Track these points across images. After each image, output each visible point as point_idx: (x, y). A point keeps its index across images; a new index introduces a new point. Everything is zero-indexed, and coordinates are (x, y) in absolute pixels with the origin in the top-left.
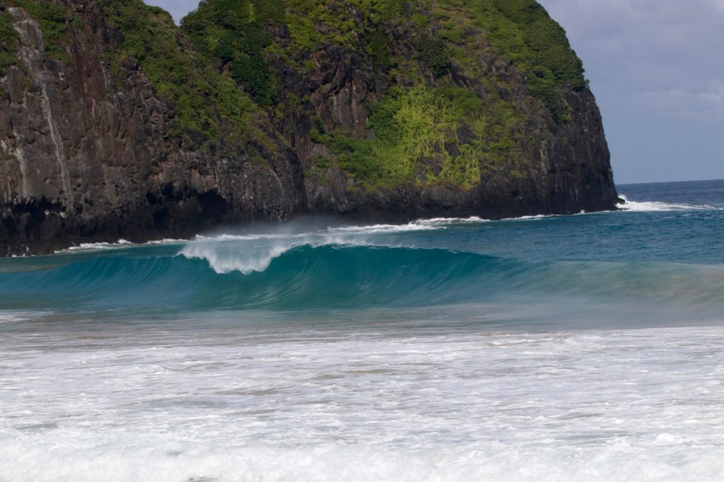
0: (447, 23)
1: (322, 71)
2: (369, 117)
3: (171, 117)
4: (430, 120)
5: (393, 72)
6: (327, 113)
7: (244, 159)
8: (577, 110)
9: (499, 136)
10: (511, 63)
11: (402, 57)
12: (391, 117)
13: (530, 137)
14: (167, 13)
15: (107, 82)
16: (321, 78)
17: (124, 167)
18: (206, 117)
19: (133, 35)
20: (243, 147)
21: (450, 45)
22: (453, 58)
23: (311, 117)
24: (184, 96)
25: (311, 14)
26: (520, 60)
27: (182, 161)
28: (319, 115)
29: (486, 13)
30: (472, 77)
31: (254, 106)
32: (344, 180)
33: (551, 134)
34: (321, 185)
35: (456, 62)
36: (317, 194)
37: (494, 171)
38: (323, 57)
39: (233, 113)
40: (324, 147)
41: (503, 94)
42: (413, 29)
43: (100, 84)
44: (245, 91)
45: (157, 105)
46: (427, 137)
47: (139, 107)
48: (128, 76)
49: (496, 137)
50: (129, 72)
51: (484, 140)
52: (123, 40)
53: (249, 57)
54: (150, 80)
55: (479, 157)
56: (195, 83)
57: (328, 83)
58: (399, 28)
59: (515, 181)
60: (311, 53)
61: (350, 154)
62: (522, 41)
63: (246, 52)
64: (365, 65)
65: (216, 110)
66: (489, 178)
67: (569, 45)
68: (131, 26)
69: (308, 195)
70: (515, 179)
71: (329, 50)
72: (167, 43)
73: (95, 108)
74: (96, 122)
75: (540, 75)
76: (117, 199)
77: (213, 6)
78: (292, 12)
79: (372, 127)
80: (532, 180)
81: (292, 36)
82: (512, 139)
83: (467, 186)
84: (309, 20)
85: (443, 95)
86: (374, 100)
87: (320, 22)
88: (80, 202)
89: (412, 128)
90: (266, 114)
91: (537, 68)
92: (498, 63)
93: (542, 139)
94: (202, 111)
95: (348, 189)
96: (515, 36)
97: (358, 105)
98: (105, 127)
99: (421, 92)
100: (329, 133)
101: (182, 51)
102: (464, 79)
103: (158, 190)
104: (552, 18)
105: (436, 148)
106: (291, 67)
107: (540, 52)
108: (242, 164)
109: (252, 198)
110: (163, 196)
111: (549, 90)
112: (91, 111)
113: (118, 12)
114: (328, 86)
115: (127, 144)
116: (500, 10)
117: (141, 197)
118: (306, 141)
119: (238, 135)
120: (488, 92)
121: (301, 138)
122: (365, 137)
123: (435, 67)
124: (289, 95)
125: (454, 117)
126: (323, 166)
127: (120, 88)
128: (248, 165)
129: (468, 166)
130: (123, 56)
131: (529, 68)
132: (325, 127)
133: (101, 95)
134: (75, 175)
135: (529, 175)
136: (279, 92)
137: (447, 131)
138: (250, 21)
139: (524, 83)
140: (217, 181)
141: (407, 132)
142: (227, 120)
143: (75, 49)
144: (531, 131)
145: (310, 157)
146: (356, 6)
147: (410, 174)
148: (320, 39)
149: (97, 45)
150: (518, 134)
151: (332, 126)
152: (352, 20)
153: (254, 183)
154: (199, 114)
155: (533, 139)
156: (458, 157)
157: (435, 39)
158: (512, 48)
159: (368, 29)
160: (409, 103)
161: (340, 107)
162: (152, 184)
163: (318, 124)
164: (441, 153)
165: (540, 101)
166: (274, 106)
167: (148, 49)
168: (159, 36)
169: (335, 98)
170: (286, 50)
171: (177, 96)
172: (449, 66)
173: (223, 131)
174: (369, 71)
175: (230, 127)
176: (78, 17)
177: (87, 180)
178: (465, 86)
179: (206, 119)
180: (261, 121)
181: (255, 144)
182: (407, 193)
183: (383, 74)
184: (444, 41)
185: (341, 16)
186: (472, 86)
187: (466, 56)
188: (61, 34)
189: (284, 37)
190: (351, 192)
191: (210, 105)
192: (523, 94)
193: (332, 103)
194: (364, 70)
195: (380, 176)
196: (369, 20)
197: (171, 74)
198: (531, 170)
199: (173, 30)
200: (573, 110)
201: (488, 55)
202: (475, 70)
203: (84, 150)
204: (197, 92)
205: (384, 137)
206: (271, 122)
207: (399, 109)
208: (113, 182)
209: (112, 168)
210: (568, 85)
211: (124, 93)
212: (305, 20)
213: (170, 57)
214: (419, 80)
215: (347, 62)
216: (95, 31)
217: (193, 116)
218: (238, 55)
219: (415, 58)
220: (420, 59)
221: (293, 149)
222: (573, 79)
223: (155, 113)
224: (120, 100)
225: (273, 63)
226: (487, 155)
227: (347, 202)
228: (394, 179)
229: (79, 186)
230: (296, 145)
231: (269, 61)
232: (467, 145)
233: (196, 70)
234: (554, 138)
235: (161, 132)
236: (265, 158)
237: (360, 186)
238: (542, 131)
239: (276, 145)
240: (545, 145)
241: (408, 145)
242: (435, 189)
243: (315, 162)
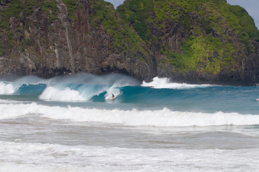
0: (212, 14)
1: (166, 29)
2: (182, 46)
3: (111, 42)
4: (203, 49)
5: (191, 31)
6: (167, 44)
7: (136, 58)
8: (256, 48)
9: (228, 56)
10: (234, 30)
11: (195, 25)
12: (190, 47)
13: (239, 57)
14: (112, 5)
15: (89, 28)
16: (165, 31)
17: (93, 58)
18: (124, 42)
19: (99, 11)
20: (136, 54)
21: (212, 22)
22: (213, 27)
23: (161, 45)
24: (116, 34)
25: (163, 8)
26: (237, 29)
27: (114, 57)
28: (164, 44)
29: (226, 11)
30: (220, 34)
31: (141, 39)
32: (171, 68)
33: (246, 56)
34: (163, 69)
35: (214, 28)
36: (161, 72)
37: (225, 68)
38: (166, 23)
39: (133, 42)
40: (165, 55)
41: (230, 41)
42: (199, 16)
43: (87, 28)
44: (138, 34)
45: (106, 37)
46: (202, 55)
47: (100, 37)
48: (97, 26)
49: (227, 56)
50: (97, 25)
51: (222, 57)
52: (95, 13)
53: (140, 22)
54: (104, 28)
55: (220, 63)
56: (120, 30)
57: (168, 33)
58: (195, 15)
59: (232, 72)
60: (162, 22)
61: (174, 59)
62: (238, 22)
63: (139, 20)
64: (181, 27)
65: (127, 40)
66: (223, 71)
67: (255, 25)
68: (99, 8)
69: (158, 72)
70: (232, 71)
71: (169, 21)
72: (111, 15)
73: (84, 36)
74: (84, 41)
75: (244, 35)
76: (90, 70)
77: (128, 3)
78: (156, 7)
79: (182, 50)
80: (238, 72)
81: (156, 15)
82: (232, 57)
83: (215, 73)
84: (163, 10)
85: (209, 40)
86: (184, 40)
87: (166, 11)
88: (77, 70)
89: (197, 51)
90: (145, 43)
91: (243, 32)
92: (229, 30)
93: (243, 58)
94: (122, 40)
95: (173, 71)
96: (236, 20)
97: (178, 41)
98: (88, 44)
99: (201, 38)
100: (167, 51)
101: (117, 18)
102: (217, 35)
103: (105, 67)
104: (249, 15)
105: (205, 58)
106: (155, 27)
107: (245, 27)
108: (135, 60)
109: (138, 72)
110: (106, 69)
111: (247, 40)
112: (83, 38)
113: (94, 3)
114: (168, 34)
115: (95, 50)
116: (231, 11)
117: (99, 69)
118: (159, 53)
119: (134, 49)
120: (225, 40)
121: (157, 52)
122: (180, 53)
123: (206, 30)
124: (154, 36)
125: (212, 48)
126: (164, 63)
127: (94, 30)
128: (137, 60)
129: (216, 66)
130: (96, 19)
131: (240, 32)
132: (166, 49)
133: (87, 32)
134: (76, 60)
136: (150, 35)
137: (209, 53)
138: (141, 9)
139: (238, 37)
140: (126, 65)
141: (195, 52)
142: (131, 44)
143: (79, 15)
144: (239, 55)
145: (159, 59)
146: (179, 6)
147: (195, 67)
148: (166, 17)
149: (86, 15)
150: (235, 56)
151: (168, 48)
152: (178, 11)
153: (139, 67)
154: (121, 41)
156: (213, 62)
157: (207, 20)
158: (234, 25)
159: (183, 15)
160: (196, 42)
161: (172, 42)
162: (103, 65)
163: (163, 47)
164: (207, 61)
165: (243, 44)
166: (148, 40)
167: (104, 17)
168: (109, 13)
169: (170, 38)
170: (154, 20)
171: (114, 34)
172: (212, 30)
173: (129, 48)
174: (183, 30)
175: (132, 46)
176: (80, 4)
177: (80, 62)
178: (217, 37)
179: (123, 43)
180: (143, 45)
181: (140, 53)
182: (193, 74)
183: (188, 31)
184: (210, 21)
185: (174, 9)
186: (219, 37)
187: (218, 27)
188: (74, 9)
189: (153, 16)
190: (173, 72)
191: (125, 38)
192: (237, 41)
193: (169, 40)
194: (181, 29)
195: (184, 67)
196: (184, 11)
197: (112, 26)
198: (238, 69)
199: (114, 11)
200: (255, 48)
201: (226, 27)
202: (221, 32)
203: (79, 51)
204: (121, 33)
205: (186, 53)
206: (147, 45)
207: (193, 44)
208: (89, 63)
209: (89, 58)
210: (254, 39)
211: (95, 32)
212: (161, 10)
213: (112, 20)
214: (201, 34)
215: (175, 26)
216: (86, 9)
217: (119, 42)
218: (136, 21)
219: (199, 26)
220: (201, 26)
221: (154, 56)
222: (256, 37)
223: (105, 40)
224: (93, 34)
225: (148, 24)
226: (223, 62)
227: (172, 76)
228: (189, 69)
229: (77, 64)
230: (155, 54)
231: (147, 24)
232: (216, 58)
233: (121, 26)
234: (247, 58)
235: (107, 47)
236: (143, 58)
237: (177, 70)
238: (243, 55)
239: (148, 54)
240: (244, 60)
241: (195, 57)
242: (204, 73)
243: (161, 61)
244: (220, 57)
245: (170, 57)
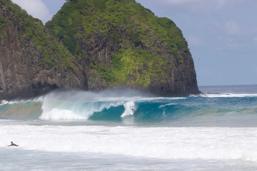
0: (140, 27)
1: (95, 43)
2: (111, 60)
3: (41, 58)
4: (133, 62)
5: (120, 44)
6: (96, 58)
7: (67, 73)
8: (185, 59)
9: (157, 68)
10: (162, 42)
11: (124, 39)
12: (119, 60)
13: (168, 68)
14: (40, 21)
15: (19, 45)
16: (95, 45)
17: (24, 75)
18: (54, 58)
19: (28, 28)
20: (66, 69)
21: (141, 35)
22: (142, 40)
23: (91, 59)
24: (46, 50)
25: (92, 22)
26: (165, 41)
27: (45, 73)
28: (93, 58)
29: (154, 24)
30: (148, 46)
31: (71, 55)
32: (102, 82)
33: (176, 67)
34: (94, 83)
35: (143, 41)
36: (92, 86)
37: (155, 80)
38: (95, 38)
39: (63, 57)
40: (95, 70)
41: (159, 53)
42: (128, 29)
43: (16, 45)
44: (67, 49)
45: (36, 53)
46: (131, 67)
47: (30, 54)
48: (26, 43)
49: (156, 68)
50: (27, 41)
51: (152, 69)
52: (24, 30)
53: (69, 37)
54: (34, 44)
55: (150, 75)
56: (50, 46)
57: (97, 47)
58: (123, 28)
59: (162, 84)
60: (91, 36)
61: (104, 72)
62: (166, 34)
63: (68, 35)
64: (110, 41)
65: (57, 56)
66: (153, 83)
67: (183, 36)
68: (28, 25)
69: (89, 87)
70: (162, 83)
71: (98, 36)
72: (40, 31)
73: (14, 54)
74: (14, 58)
75: (172, 46)
76: (21, 86)
77: (57, 19)
78: (85, 22)
79: (112, 63)
80: (168, 84)
81: (85, 30)
82: (162, 69)
83: (146, 85)
84: (91, 25)
85: (138, 52)
86: (113, 54)
87: (95, 26)
88: (8, 87)
89: (127, 64)
90: (75, 58)
91: (171, 44)
92: (158, 42)
93: (173, 69)
94: (52, 56)
95: (103, 85)
96: (164, 32)
97: (108, 55)
98: (18, 60)
99: (130, 51)
100: (97, 65)
101: (46, 34)
102: (145, 47)
103: (36, 83)
104: (177, 26)
105: (135, 71)
106: (84, 41)
107: (173, 38)
108: (66, 75)
109: (69, 87)
110: (37, 86)
111: (175, 52)
112: (13, 55)
113: (23, 20)
114: (97, 48)
115: (25, 67)
116: (159, 23)
117: (30, 86)
118: (89, 68)
119: (65, 65)
120: (154, 52)
121: (87, 66)
122: (110, 67)
123: (135, 43)
124: (83, 51)
125: (141, 61)
126: (95, 77)
127: (23, 47)
128: (68, 75)
129: (146, 78)
130: (25, 36)
131: (168, 44)
132: (96, 63)
133: (16, 49)
134: (6, 77)
135: (167, 82)
136: (80, 50)
137: (139, 66)
138: (70, 24)
139: (167, 49)
140: (57, 81)
141: (125, 65)
142: (61, 59)
143: (8, 33)
144: (169, 66)
145: (90, 73)
146: (108, 20)
147: (125, 80)
148: (95, 31)
149: (15, 32)
150: (164, 67)
151: (98, 63)
152: (106, 25)
153: (70, 82)
154: (51, 57)
155: (169, 69)
156: (143, 75)
157: (136, 33)
158: (163, 36)
159: (112, 28)
160: (126, 55)
161: (101, 56)
162: (34, 81)
163: (93, 62)
164: (137, 73)
165: (172, 56)
166: (77, 55)
167: (34, 33)
168: (37, 29)
169: (99, 53)
170: (82, 35)
171: (43, 51)
172: (140, 42)
173: (59, 63)
174: (112, 43)
175: (62, 62)
176: (9, 21)
177: (11, 79)
178: (146, 50)
179: (53, 59)
180: (73, 60)
181: (70, 68)
182: (124, 87)
183: (117, 45)
184: (138, 33)
185: (103, 23)
186: (148, 50)
187: (146, 39)
188: (3, 27)
189: (82, 31)
191: (55, 54)
192: (166, 53)
193: (98, 54)
194: (110, 43)
195: (115, 81)
196: (112, 25)
197: (42, 42)
198: (168, 80)
199: (43, 27)
200: (184, 59)
201: (154, 39)
202: (149, 44)
203: (10, 69)
204: (50, 49)
205: (116, 67)
206: (77, 60)
207: (122, 57)
208: (20, 80)
209: (20, 75)
210: (182, 50)
211: (25, 48)
212: (90, 25)
213: (41, 37)
214: (130, 47)
215: (104, 40)
216: (15, 26)
217: (49, 57)
218: (65, 36)
219: (128, 39)
220: (130, 40)
221: (84, 70)
222: (184, 48)
223: (35, 56)
224: (23, 51)
225: (78, 39)
226: (153, 74)
227: (102, 89)
228: (119, 82)
229: (8, 81)
230: (85, 69)
231: (76, 39)
232: (146, 70)
233: (50, 41)
234: (177, 69)
235: (37, 63)
236: (74, 73)
237: (107, 84)
238: (172, 66)
239: (78, 69)
240: (174, 71)
241: (125, 70)
242: (134, 86)
243: (92, 75)
244: (150, 69)
245: (100, 71)
